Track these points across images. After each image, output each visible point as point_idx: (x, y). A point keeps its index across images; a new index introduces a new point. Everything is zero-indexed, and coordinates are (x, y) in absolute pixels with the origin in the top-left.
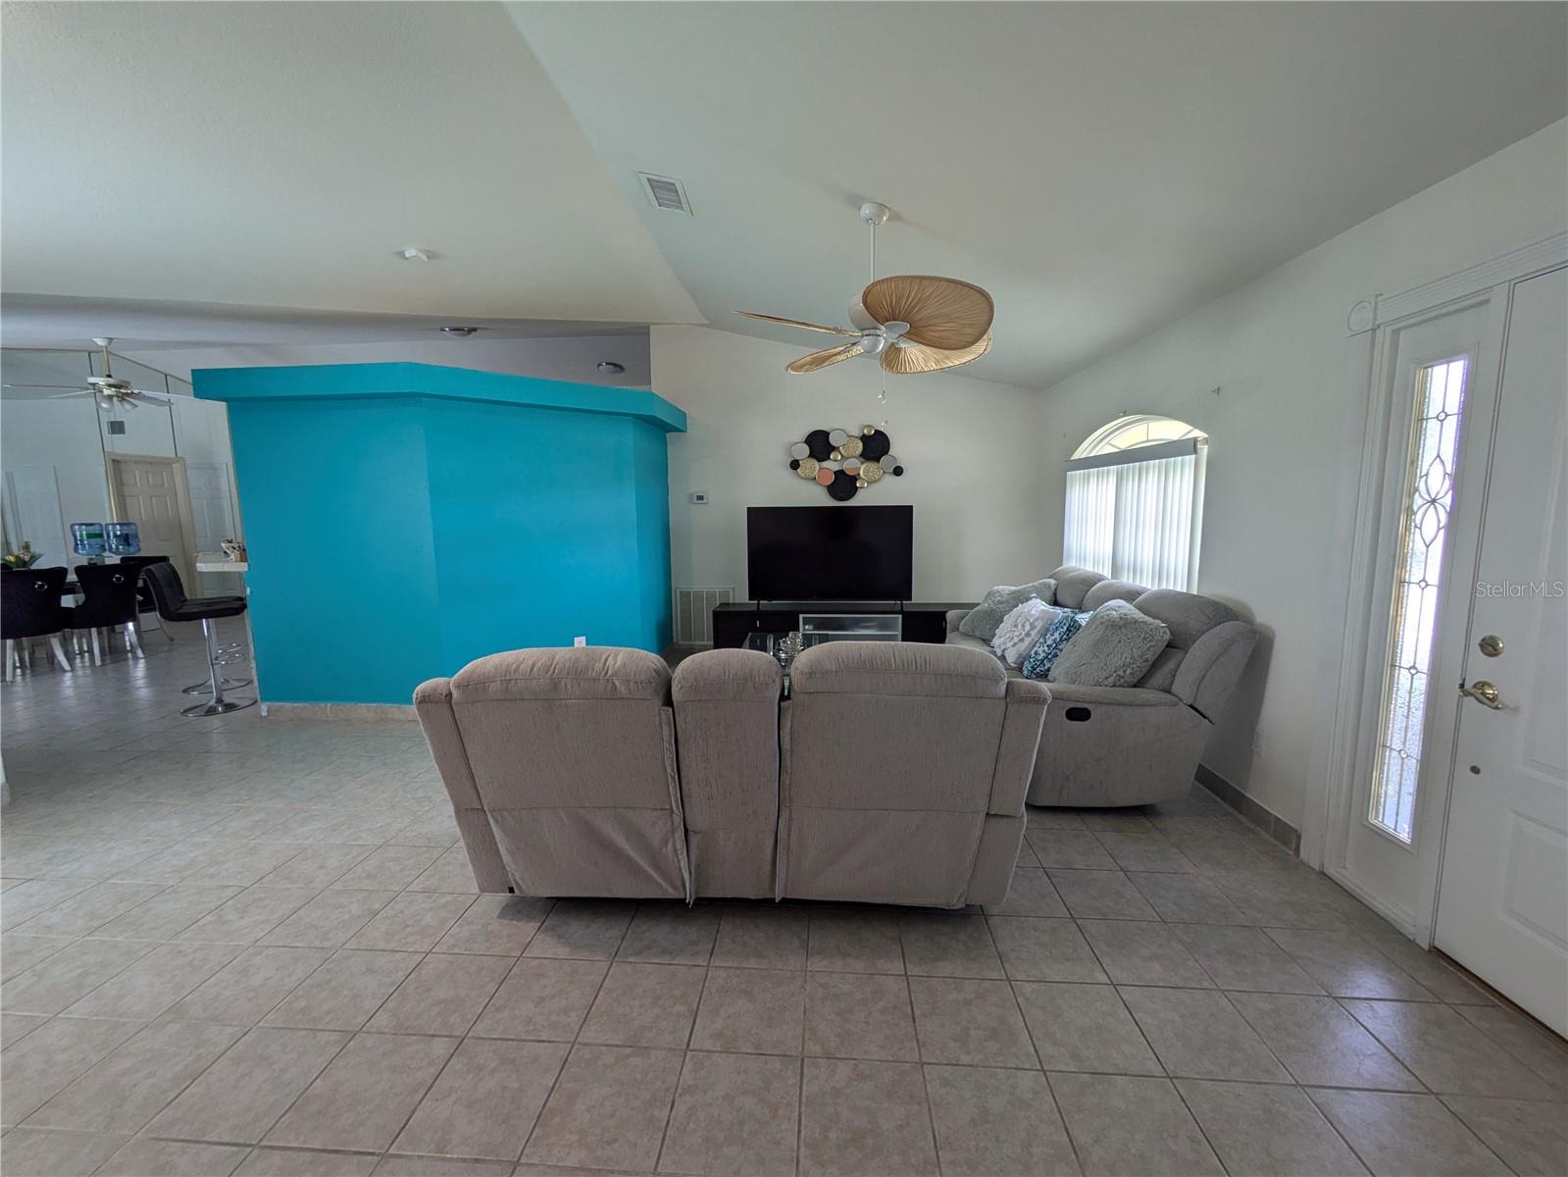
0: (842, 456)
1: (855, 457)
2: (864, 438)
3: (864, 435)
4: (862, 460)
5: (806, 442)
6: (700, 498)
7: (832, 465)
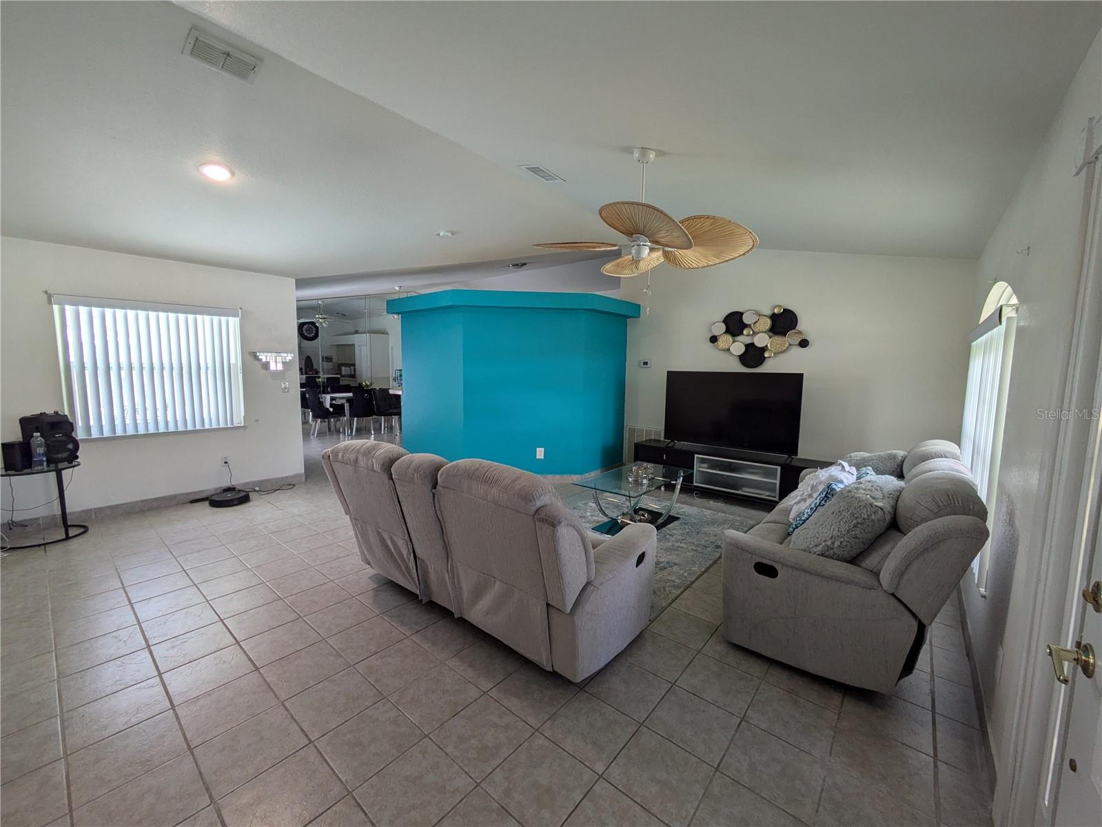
0: (753, 331)
1: (765, 332)
2: (774, 317)
3: (774, 314)
4: (771, 334)
5: (724, 322)
6: (646, 363)
7: (744, 339)
